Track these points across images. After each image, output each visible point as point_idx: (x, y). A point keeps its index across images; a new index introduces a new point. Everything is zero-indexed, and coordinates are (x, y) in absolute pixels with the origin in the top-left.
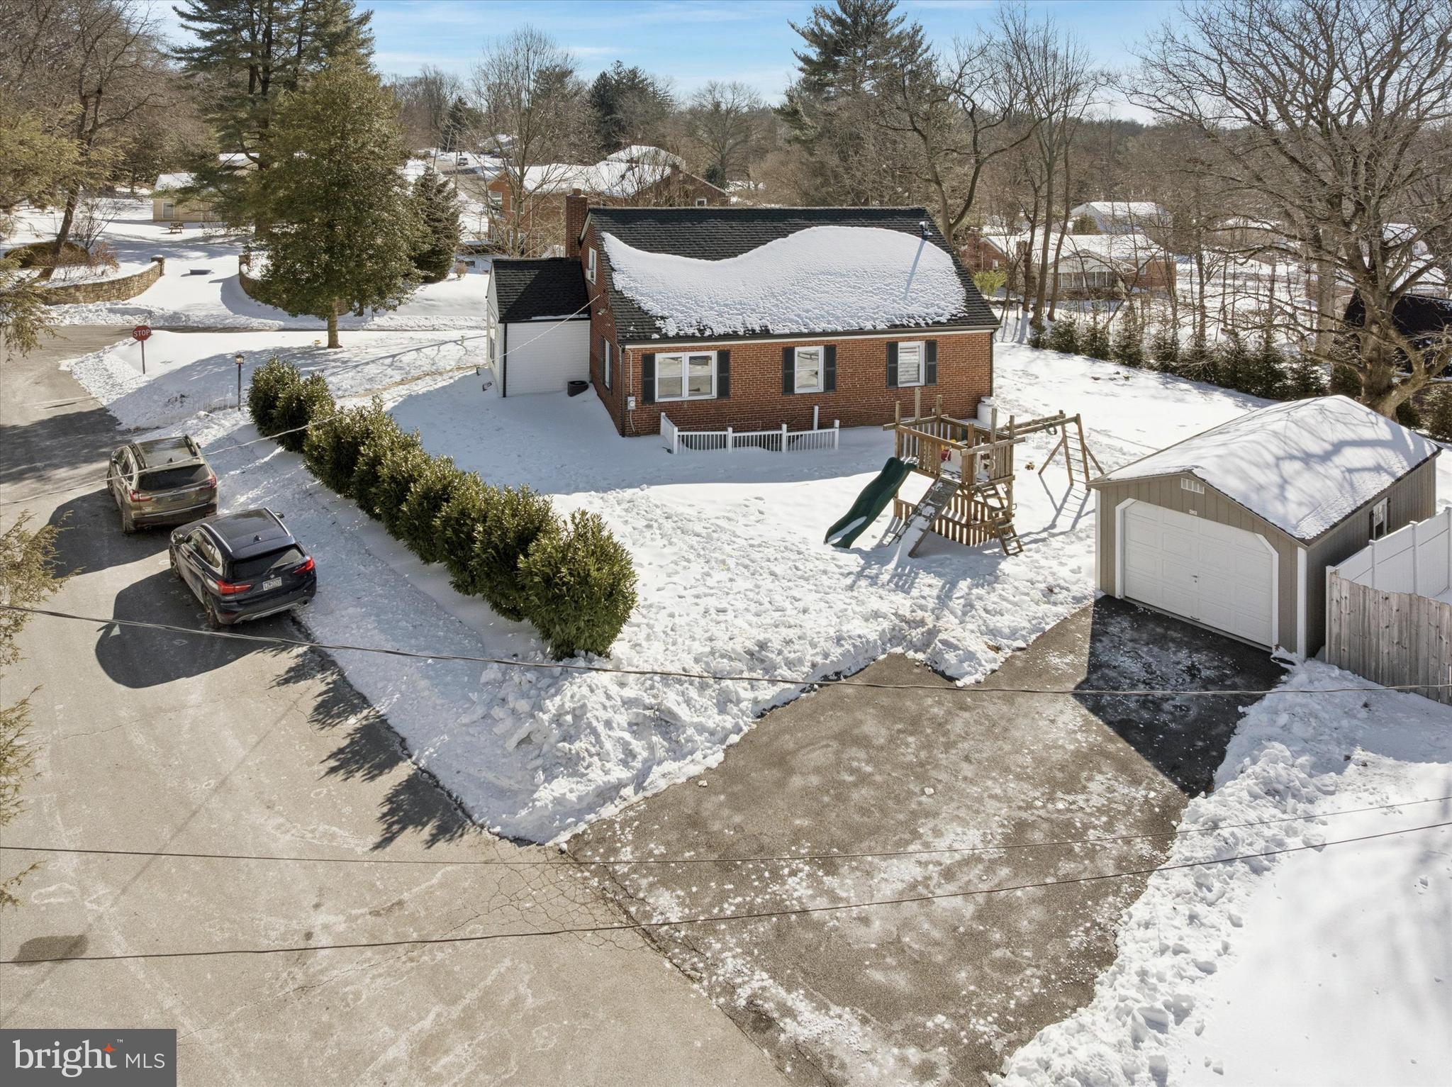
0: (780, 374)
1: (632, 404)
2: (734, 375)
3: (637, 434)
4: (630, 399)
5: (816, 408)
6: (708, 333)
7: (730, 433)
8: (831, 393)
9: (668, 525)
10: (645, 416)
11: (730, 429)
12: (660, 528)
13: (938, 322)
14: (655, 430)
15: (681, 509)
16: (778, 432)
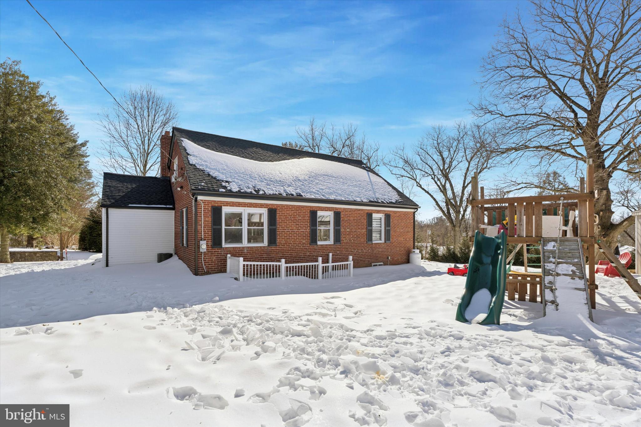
0: (308, 230)
1: (204, 246)
2: (280, 228)
3: (208, 273)
4: (201, 242)
5: (331, 255)
6: (261, 192)
7: (283, 264)
8: (338, 245)
9: (253, 329)
10: (214, 258)
11: (283, 261)
12: (242, 333)
13: (391, 202)
14: (222, 268)
15: (262, 312)
16: (316, 263)
